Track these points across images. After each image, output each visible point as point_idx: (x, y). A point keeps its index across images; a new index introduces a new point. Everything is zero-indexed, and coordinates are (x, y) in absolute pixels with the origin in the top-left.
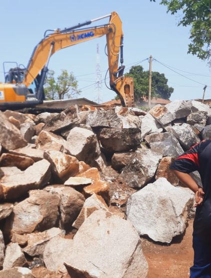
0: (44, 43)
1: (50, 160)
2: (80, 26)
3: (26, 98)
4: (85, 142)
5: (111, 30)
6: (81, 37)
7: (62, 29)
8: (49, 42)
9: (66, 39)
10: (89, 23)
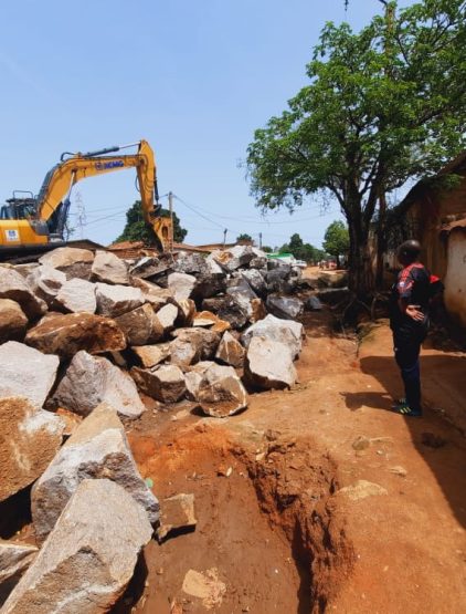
0: (63, 170)
1: (176, 304)
2: (105, 151)
3: (49, 239)
4: (192, 287)
5: (142, 162)
6: (108, 166)
7: (84, 153)
8: (69, 168)
9: (91, 166)
10: (116, 149)
